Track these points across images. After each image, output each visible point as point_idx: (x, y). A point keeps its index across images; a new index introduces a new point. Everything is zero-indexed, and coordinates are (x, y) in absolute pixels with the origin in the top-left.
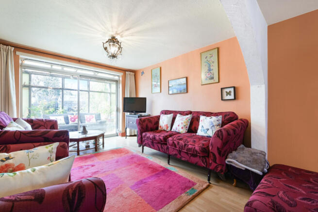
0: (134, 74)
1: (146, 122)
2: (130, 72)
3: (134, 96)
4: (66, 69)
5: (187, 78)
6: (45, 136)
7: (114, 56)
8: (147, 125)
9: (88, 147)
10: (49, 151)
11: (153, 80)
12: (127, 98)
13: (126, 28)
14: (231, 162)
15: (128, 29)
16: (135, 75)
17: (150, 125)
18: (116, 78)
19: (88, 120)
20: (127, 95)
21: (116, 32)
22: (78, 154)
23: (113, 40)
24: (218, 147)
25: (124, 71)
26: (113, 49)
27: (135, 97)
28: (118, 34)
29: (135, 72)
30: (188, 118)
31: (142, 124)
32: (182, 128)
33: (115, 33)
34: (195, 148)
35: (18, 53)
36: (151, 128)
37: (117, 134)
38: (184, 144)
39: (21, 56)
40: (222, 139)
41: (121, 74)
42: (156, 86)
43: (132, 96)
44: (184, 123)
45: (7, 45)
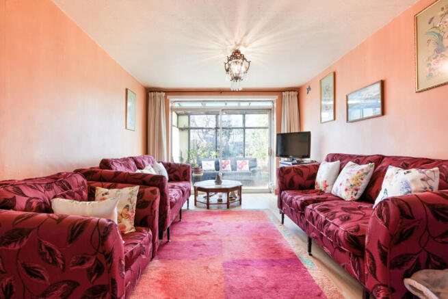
0: (296, 93)
1: (292, 173)
2: (289, 91)
3: (295, 130)
4: (208, 105)
5: (383, 83)
6: (144, 179)
7: (237, 78)
8: (292, 179)
9: (220, 201)
10: (130, 193)
11: (323, 98)
12: (284, 134)
13: (244, 33)
14: (421, 292)
15: (246, 34)
16: (298, 96)
17: (298, 179)
18: (269, 105)
19: (240, 166)
20: (284, 130)
21: (236, 43)
22: (208, 208)
23: (236, 55)
24: (379, 242)
25: (279, 92)
26: (236, 68)
27: (297, 131)
28: (239, 45)
29: (297, 91)
30: (362, 170)
31: (283, 177)
32: (346, 190)
33: (235, 45)
34: (337, 231)
35: (168, 97)
36: (300, 185)
37: (270, 189)
38: (323, 220)
39: (170, 100)
40: (387, 224)
41: (275, 98)
42: (327, 108)
43: (293, 131)
44: (353, 179)
45: (160, 92)
